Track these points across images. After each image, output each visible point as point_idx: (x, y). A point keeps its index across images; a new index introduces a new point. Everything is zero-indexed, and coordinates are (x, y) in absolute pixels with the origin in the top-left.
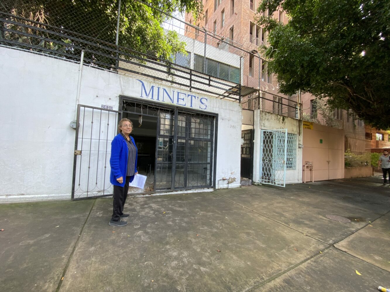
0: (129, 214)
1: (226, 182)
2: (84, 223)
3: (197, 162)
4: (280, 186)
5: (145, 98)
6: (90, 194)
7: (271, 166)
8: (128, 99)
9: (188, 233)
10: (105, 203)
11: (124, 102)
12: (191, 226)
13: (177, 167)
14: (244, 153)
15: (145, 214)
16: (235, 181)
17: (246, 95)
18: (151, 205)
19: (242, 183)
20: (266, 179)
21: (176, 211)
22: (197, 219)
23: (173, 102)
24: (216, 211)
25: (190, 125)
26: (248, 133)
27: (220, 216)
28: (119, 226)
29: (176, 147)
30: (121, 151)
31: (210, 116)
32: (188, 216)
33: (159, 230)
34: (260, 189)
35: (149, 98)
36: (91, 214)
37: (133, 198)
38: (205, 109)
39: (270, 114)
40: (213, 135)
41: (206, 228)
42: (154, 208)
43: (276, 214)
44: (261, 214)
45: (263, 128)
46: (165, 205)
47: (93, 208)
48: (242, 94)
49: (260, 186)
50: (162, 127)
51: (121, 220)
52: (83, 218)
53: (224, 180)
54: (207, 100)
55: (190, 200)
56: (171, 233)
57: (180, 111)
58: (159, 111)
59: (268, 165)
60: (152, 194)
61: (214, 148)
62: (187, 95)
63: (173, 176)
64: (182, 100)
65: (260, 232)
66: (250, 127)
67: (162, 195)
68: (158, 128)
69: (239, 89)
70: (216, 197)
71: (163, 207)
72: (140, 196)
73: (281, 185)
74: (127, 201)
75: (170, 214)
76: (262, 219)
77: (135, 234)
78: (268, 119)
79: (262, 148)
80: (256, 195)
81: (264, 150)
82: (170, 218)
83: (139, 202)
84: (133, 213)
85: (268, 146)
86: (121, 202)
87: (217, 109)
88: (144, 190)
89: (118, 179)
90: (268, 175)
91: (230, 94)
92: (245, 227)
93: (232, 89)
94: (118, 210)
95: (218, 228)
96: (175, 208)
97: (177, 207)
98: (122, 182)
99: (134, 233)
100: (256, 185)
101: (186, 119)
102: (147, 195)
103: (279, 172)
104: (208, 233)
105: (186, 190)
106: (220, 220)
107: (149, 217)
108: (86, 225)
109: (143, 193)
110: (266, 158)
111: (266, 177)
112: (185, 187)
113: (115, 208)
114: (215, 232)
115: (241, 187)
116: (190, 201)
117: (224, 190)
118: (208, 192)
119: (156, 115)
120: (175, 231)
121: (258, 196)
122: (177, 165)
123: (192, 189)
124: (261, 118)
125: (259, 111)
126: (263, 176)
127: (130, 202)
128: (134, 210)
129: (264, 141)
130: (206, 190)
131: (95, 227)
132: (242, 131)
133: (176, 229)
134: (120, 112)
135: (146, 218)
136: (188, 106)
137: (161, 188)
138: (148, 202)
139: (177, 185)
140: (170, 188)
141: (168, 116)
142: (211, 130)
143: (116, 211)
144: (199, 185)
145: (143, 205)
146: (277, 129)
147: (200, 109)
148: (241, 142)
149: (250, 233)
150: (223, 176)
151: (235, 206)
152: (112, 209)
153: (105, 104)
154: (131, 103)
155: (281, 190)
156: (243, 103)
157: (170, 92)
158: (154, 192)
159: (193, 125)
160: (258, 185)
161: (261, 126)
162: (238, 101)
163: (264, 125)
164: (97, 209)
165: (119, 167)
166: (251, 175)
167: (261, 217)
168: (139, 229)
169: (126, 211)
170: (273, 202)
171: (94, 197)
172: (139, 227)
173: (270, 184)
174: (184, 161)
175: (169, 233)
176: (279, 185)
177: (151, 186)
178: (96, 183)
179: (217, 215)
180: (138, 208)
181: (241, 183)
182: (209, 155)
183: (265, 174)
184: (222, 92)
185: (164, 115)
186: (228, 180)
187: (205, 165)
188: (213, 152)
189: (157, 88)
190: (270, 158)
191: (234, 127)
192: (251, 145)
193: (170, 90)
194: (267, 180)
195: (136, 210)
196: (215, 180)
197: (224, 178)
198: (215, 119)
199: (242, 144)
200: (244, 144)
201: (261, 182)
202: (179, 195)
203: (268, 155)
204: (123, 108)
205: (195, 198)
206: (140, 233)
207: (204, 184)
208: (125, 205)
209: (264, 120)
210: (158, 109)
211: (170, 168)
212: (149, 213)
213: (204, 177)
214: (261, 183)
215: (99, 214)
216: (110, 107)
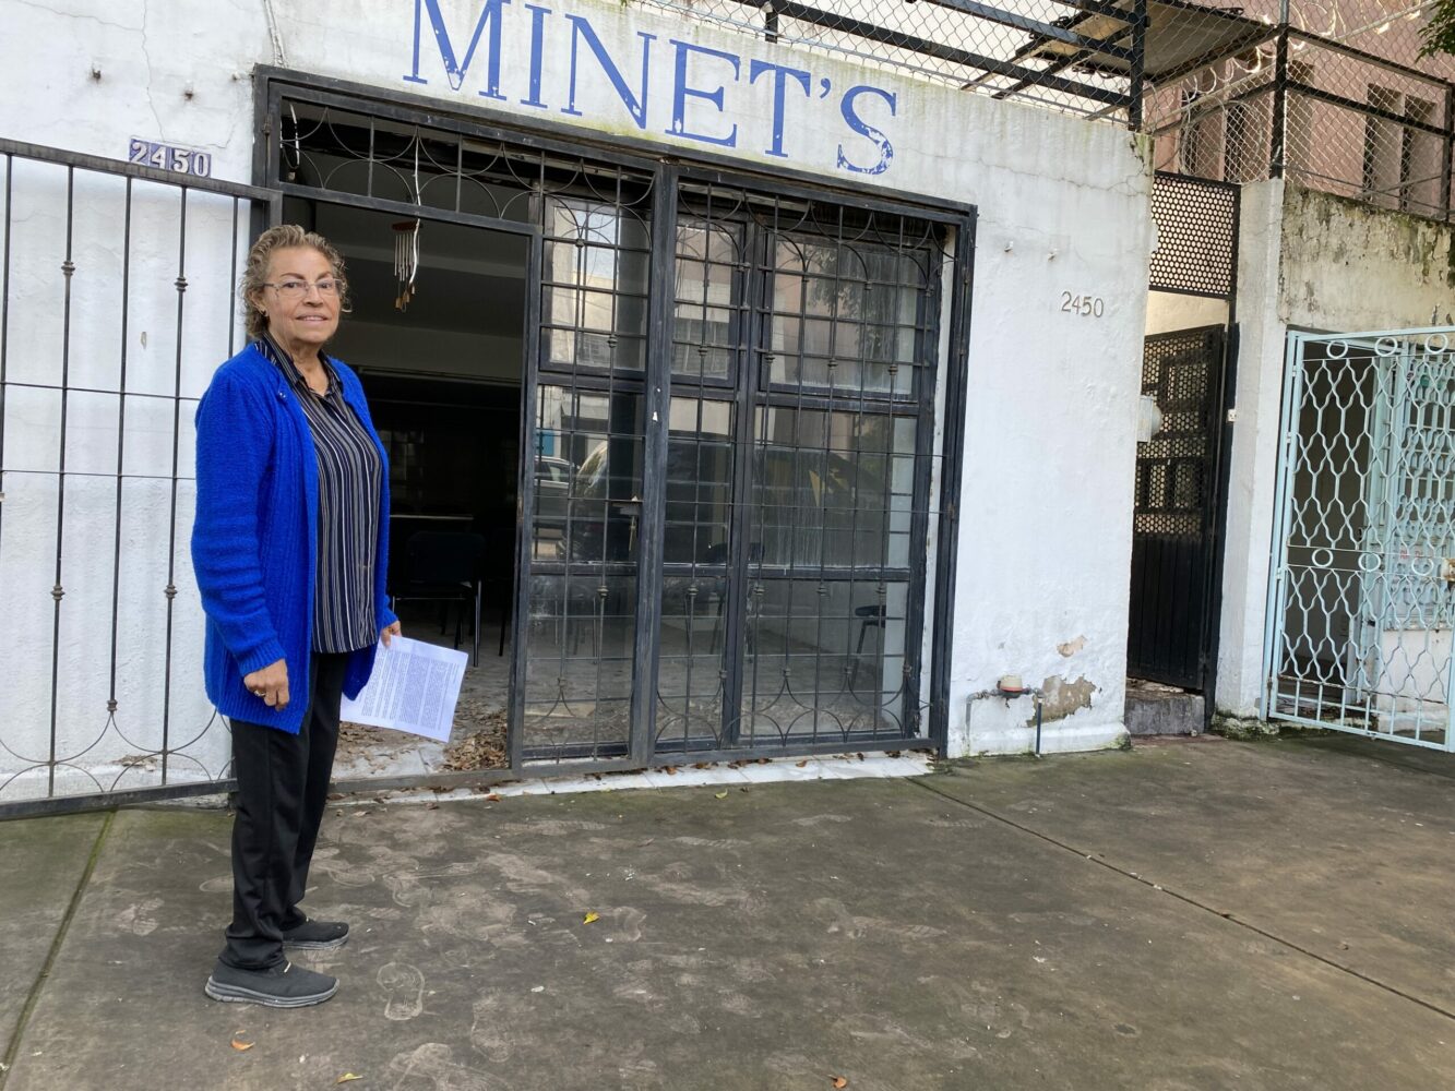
0: (347, 920)
1: (1023, 708)
2: (28, 982)
3: (813, 566)
4: (1416, 742)
5: (437, 85)
6: (73, 782)
7: (1354, 595)
8: (320, 97)
9: (772, 1063)
10: (171, 845)
11: (286, 120)
12: (787, 1014)
13: (673, 603)
14: (1158, 502)
15: (459, 924)
16: (1088, 704)
17: (1184, 69)
18: (495, 859)
19: (1134, 722)
20: (1309, 691)
21: (671, 906)
22: (829, 965)
23: (642, 121)
24: (963, 911)
25: (767, 292)
26: (1189, 359)
27: (994, 948)
28: (277, 1002)
29: (664, 457)
30: (270, 470)
31: (916, 227)
32: (760, 943)
33: (559, 1037)
34: (1269, 762)
35: (470, 91)
36: (78, 917)
37: (370, 810)
38: (880, 169)
39: (1357, 212)
40: (934, 368)
41: (895, 1031)
42: (520, 884)
43: (1406, 947)
44: (1289, 945)
45: (1301, 317)
46: (595, 863)
47: (95, 878)
48: (1150, 64)
49: (1267, 738)
50: (562, 308)
51: (291, 959)
52: (24, 944)
53: (1007, 694)
54: (891, 99)
55: (770, 833)
56: (651, 1063)
57: (691, 187)
58: (539, 188)
59: (1331, 593)
60: (497, 785)
61: (937, 463)
62: (746, 70)
63: (645, 664)
64: (712, 104)
65: (1294, 1070)
66: (1208, 313)
67: (570, 796)
68: (534, 316)
69: (1133, 18)
70: (955, 817)
71: (577, 878)
72: (416, 799)
73: (1425, 735)
74: (329, 829)
75: (630, 929)
76: (1302, 974)
77: (393, 1065)
78: (1340, 253)
79: (1290, 465)
80: (1243, 804)
81: (1302, 479)
82: (630, 954)
83: (410, 837)
84: (374, 913)
85: (1341, 454)
86: (287, 838)
87: (967, 174)
88: (442, 759)
89: (252, 680)
90: (1326, 663)
91: (1063, 61)
92: (1179, 1030)
93: (1078, 20)
94: (272, 890)
95: (983, 1038)
96: (663, 888)
97: (682, 881)
98: (285, 697)
99: (386, 1056)
100: (1235, 737)
101: (739, 248)
102: (464, 795)
103: (1414, 642)
104: (910, 1066)
105: (736, 764)
106: (996, 976)
107: (488, 947)
108: (47, 996)
109: (433, 778)
110: (1321, 540)
111: (1312, 675)
112: (729, 743)
113: (250, 881)
114: (966, 1062)
115: (1126, 746)
116: (769, 840)
117: (1004, 768)
118: (892, 782)
119: (521, 213)
120: (679, 1053)
121: (1259, 815)
122: (673, 582)
123: (779, 753)
124: (1292, 240)
125: (1276, 187)
126: (1290, 671)
127: (348, 838)
128: (376, 894)
129: (1307, 415)
130: (878, 766)
131: (111, 1011)
132: (1149, 339)
133: (677, 1037)
134: (260, 193)
135: (464, 950)
136: (753, 148)
137: (558, 743)
138: (474, 840)
139: (672, 730)
140: (621, 750)
141: (605, 224)
142: (919, 331)
143: (253, 903)
144: (827, 726)
145: (439, 861)
146: (1407, 323)
147: (843, 173)
148: (1138, 418)
149: (1227, 1074)
150: (1005, 669)
151: (1092, 879)
152: (226, 883)
153: (153, 138)
154: (336, 126)
155: (1426, 771)
156: (1160, 131)
157: (623, 43)
158: (510, 775)
159: (786, 295)
160: (1254, 735)
161: (1290, 303)
162: (1121, 114)
163: (1311, 292)
164: (119, 883)
165: (260, 590)
166: (1202, 660)
167: (1293, 964)
168: (421, 1028)
169: (325, 902)
170: (1373, 855)
171: (99, 797)
172: (417, 1012)
173: (1340, 725)
174: (718, 554)
175: (637, 1060)
176: (1410, 733)
177: (488, 727)
178: (112, 705)
179: (970, 943)
180: (406, 878)
181: (1126, 721)
182: (900, 516)
183: (1303, 658)
184: (1002, 43)
185: (581, 217)
186: (1039, 694)
187: (874, 586)
188: (928, 493)
189: (529, 16)
190: (1346, 542)
191: (1088, 307)
192: (1210, 446)
193: (622, 31)
194: (1319, 702)
195: (388, 893)
196: (946, 693)
197: (1011, 685)
198: (950, 250)
199: (1147, 438)
200: (1156, 437)
201: (1273, 714)
202: (686, 797)
203: (1335, 520)
204: (282, 161)
205: (805, 822)
206: (424, 1054)
207: (863, 725)
208: (317, 855)
209: (1315, 257)
210: (531, 172)
211: (620, 607)
212: (483, 918)
213: (861, 677)
214: (1270, 720)
215: (138, 917)
216: (190, 156)
